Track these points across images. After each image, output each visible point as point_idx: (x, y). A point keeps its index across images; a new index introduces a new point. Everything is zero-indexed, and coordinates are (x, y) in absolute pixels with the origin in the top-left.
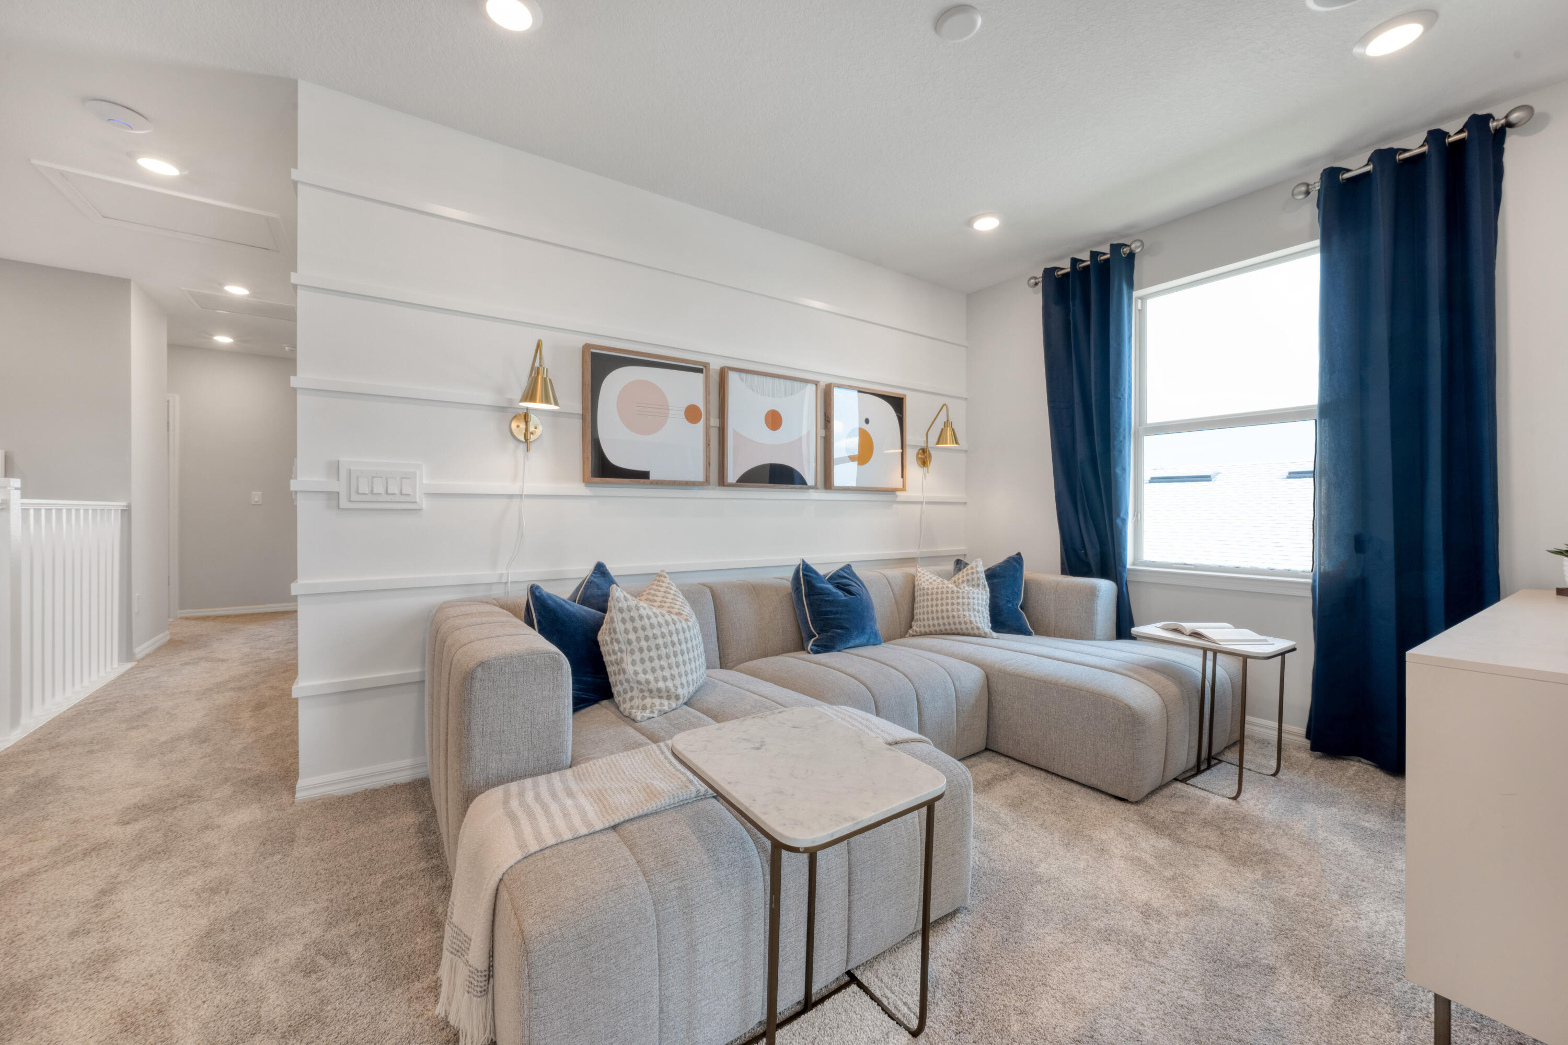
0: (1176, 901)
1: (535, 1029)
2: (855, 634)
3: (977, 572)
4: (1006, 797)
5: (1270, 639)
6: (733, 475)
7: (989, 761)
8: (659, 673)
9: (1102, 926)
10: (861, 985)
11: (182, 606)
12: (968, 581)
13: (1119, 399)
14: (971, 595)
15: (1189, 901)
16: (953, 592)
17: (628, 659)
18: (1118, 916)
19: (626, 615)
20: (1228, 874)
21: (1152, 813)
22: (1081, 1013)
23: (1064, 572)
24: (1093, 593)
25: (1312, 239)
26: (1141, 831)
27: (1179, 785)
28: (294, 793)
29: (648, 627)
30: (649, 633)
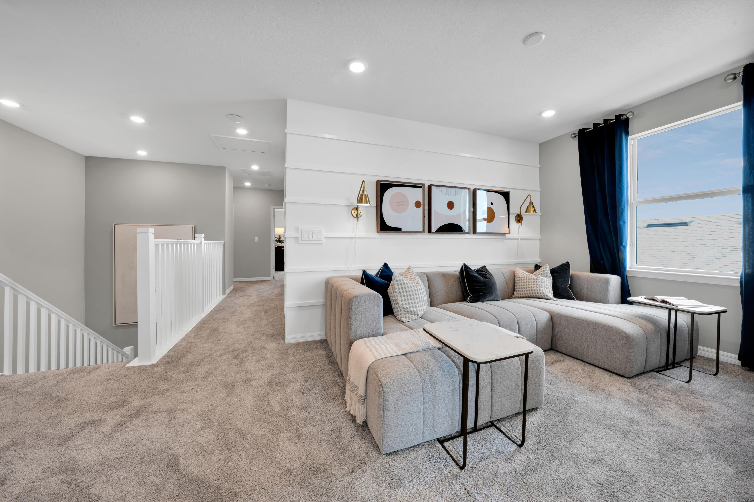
0: (648, 420)
1: (385, 413)
2: (488, 295)
3: (546, 270)
4: (561, 369)
5: (710, 306)
6: (434, 228)
7: (553, 354)
8: (411, 305)
9: (608, 423)
10: (496, 427)
11: (235, 277)
12: (542, 274)
13: (621, 189)
14: (543, 281)
15: (656, 421)
16: (534, 279)
17: (399, 299)
18: (616, 421)
19: (399, 283)
20: (679, 413)
21: (638, 383)
22: (596, 452)
23: (592, 271)
24: (607, 282)
25: (739, 101)
26: (631, 390)
27: (655, 373)
28: (285, 341)
29: (407, 287)
30: (407, 289)
